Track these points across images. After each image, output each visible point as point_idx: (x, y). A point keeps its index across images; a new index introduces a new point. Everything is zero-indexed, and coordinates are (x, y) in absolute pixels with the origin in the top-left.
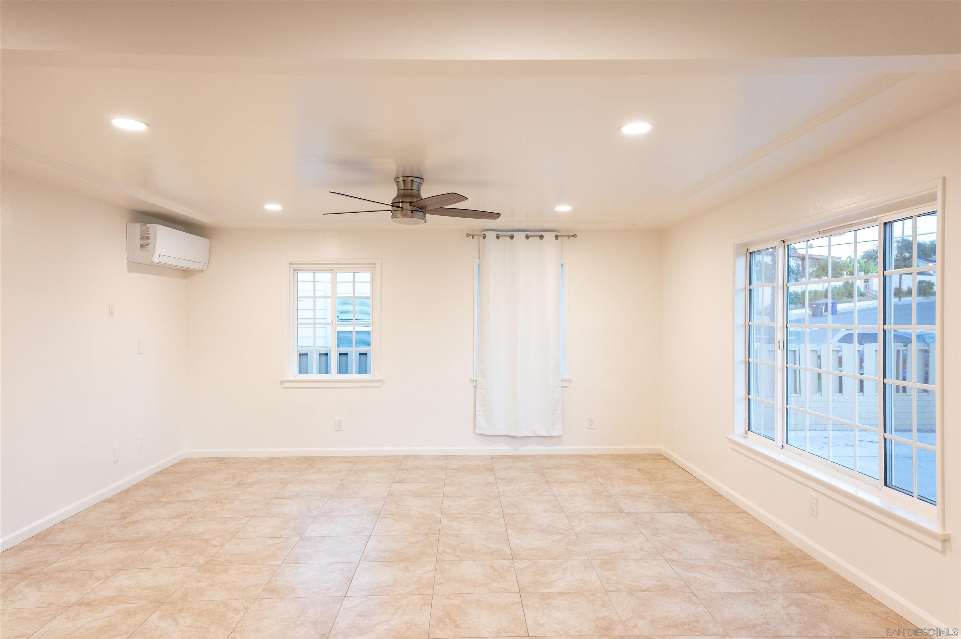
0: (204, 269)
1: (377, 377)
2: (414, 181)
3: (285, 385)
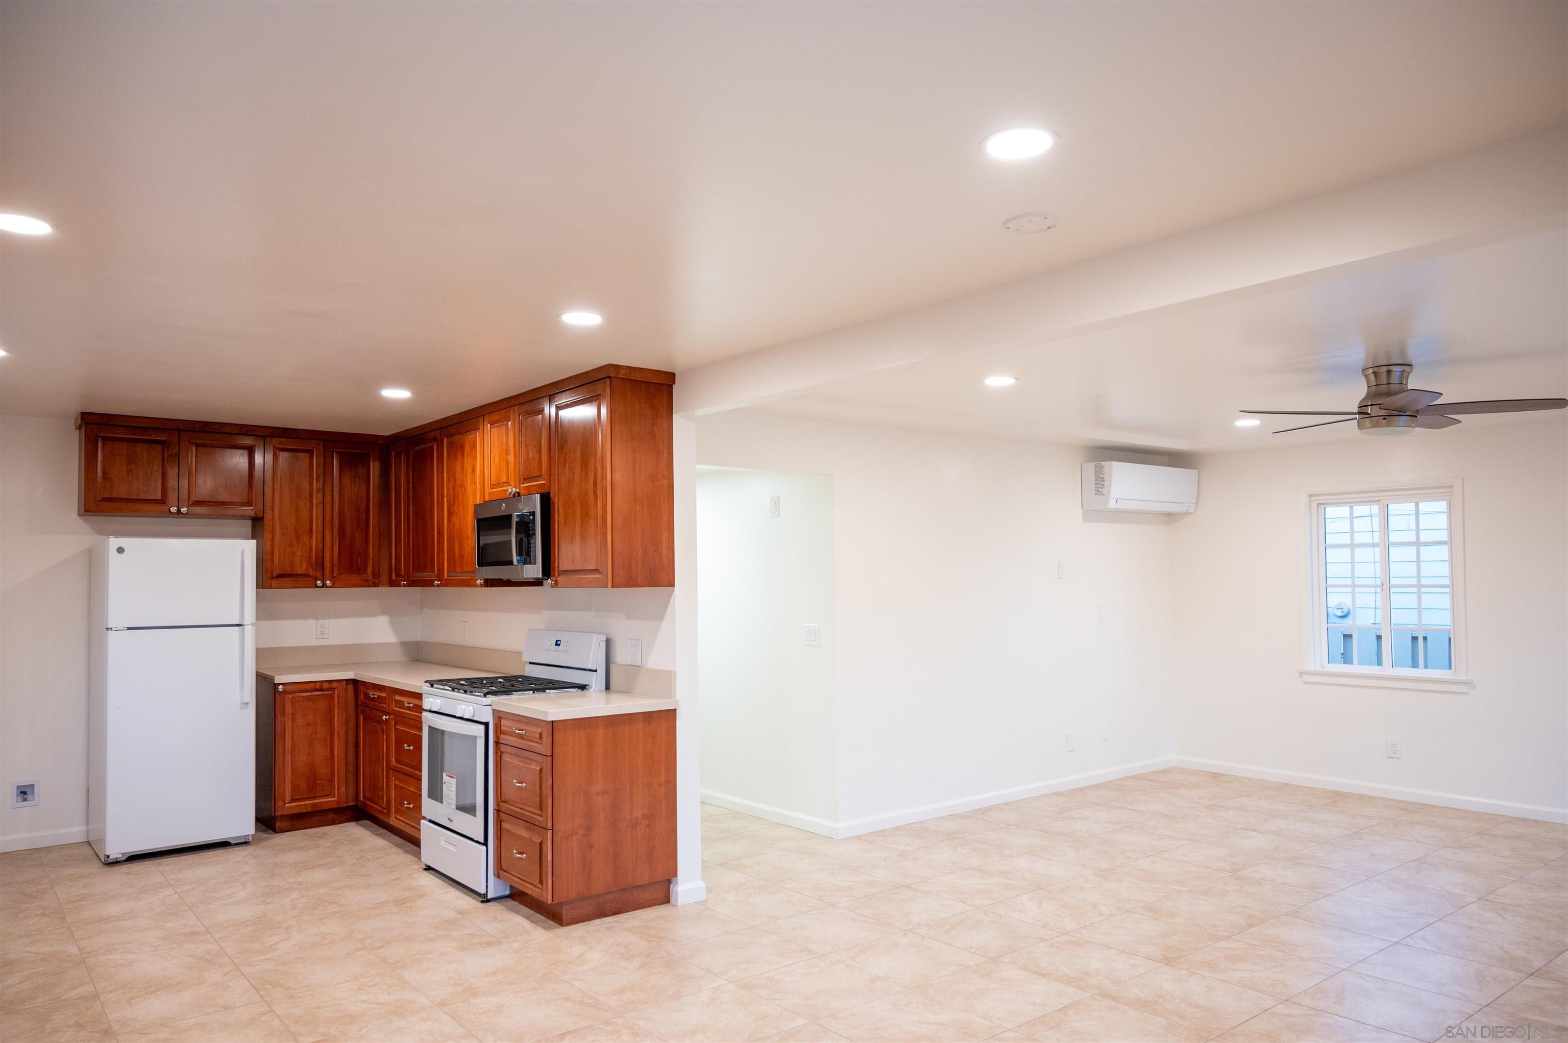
0: (1190, 511)
1: (1462, 677)
2: (1392, 371)
3: (1306, 678)
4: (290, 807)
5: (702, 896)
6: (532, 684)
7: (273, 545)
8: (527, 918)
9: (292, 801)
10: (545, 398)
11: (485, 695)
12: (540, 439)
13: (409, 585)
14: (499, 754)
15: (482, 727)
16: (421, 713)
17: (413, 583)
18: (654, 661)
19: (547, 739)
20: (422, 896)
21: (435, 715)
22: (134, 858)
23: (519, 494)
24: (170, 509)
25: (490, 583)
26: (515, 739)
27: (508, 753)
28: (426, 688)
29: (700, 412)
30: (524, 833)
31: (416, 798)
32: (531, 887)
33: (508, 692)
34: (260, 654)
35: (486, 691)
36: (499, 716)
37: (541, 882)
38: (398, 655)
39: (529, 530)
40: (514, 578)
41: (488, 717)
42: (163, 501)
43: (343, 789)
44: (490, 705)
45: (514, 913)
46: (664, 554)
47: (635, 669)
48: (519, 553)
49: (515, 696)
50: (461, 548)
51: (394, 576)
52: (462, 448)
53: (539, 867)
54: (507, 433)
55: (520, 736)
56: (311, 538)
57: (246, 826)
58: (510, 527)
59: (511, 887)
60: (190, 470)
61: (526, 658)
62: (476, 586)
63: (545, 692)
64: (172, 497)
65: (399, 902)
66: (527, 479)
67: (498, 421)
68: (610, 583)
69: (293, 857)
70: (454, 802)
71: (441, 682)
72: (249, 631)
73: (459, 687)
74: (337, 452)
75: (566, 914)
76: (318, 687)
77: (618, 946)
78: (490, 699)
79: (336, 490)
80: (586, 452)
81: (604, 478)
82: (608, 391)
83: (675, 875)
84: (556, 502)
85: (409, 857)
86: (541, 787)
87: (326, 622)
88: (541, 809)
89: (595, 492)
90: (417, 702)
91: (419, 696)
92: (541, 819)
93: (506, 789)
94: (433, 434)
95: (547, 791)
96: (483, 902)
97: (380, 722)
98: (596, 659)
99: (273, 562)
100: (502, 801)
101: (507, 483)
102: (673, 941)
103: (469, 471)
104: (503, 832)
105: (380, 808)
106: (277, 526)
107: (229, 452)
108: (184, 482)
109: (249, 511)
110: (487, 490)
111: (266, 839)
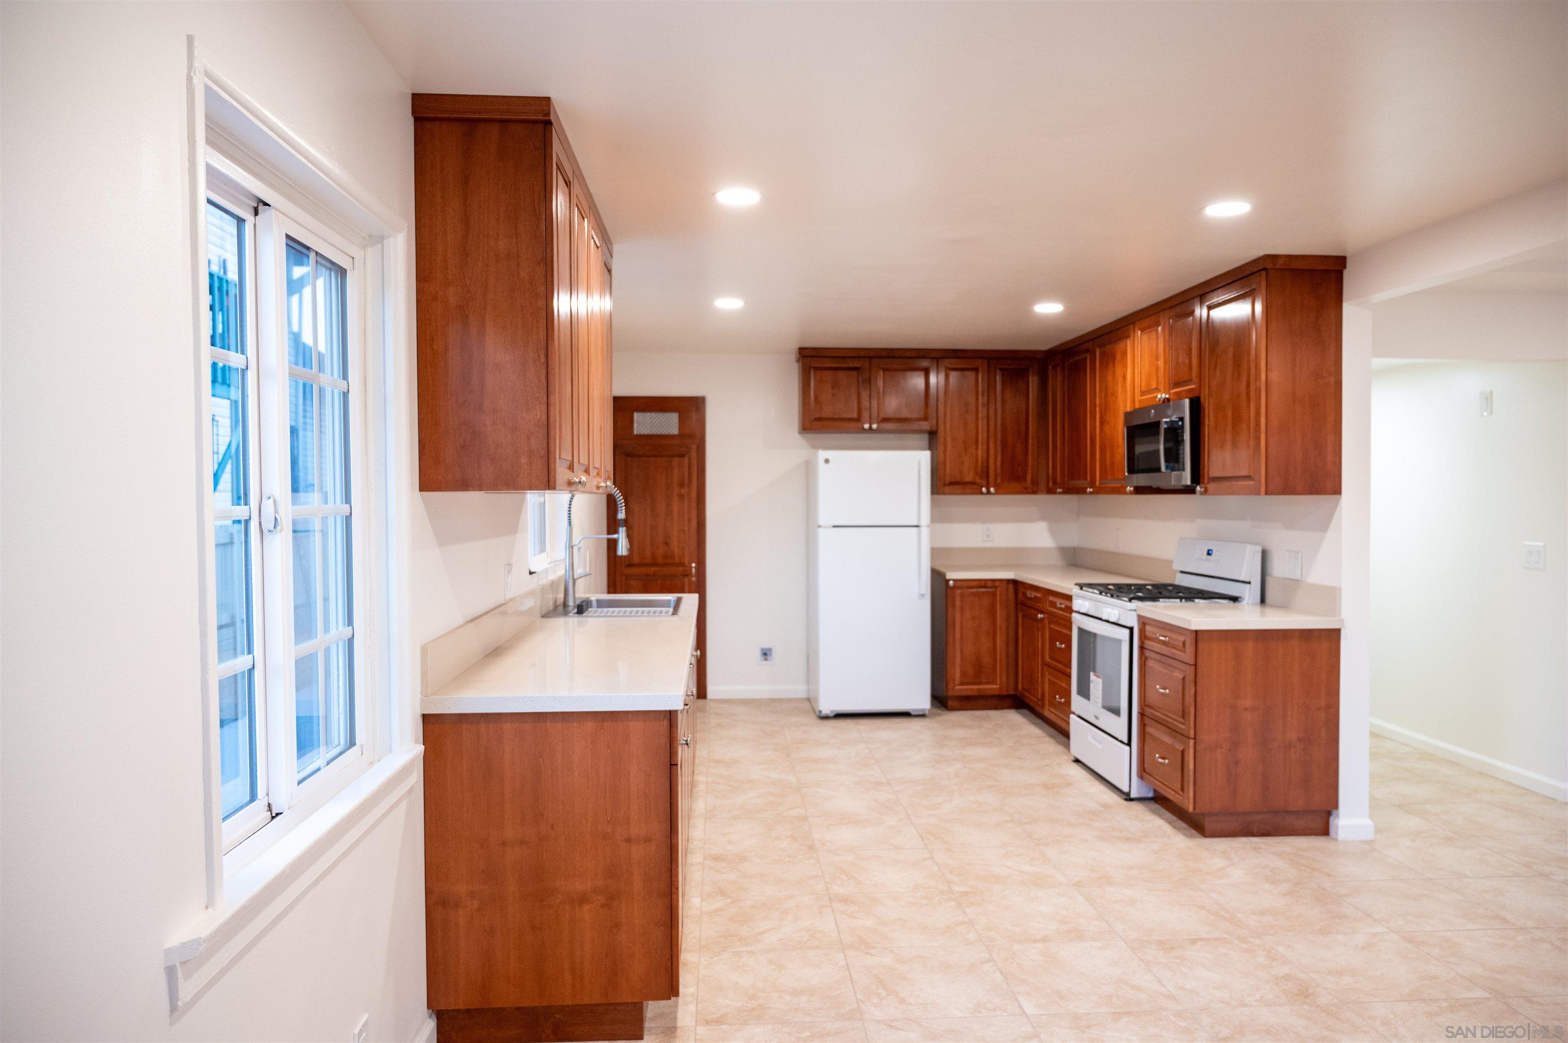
4: (960, 689)
5: (1370, 836)
6: (1180, 592)
7: (945, 456)
8: (1170, 823)
9: (962, 684)
10: (1196, 299)
11: (1130, 600)
12: (1191, 343)
13: (1064, 493)
14: (1143, 659)
15: (1127, 632)
16: (1071, 613)
17: (1068, 491)
18: (1316, 576)
19: (1190, 649)
20: (1069, 784)
21: (1084, 617)
22: (839, 716)
23: (1168, 400)
24: (863, 427)
25: (1140, 490)
26: (1159, 646)
27: (1152, 659)
28: (1075, 591)
29: (1377, 297)
30: (1166, 739)
31: (1067, 694)
32: (1173, 793)
33: (1154, 599)
34: (935, 552)
35: (1132, 596)
36: (1144, 622)
37: (1182, 789)
38: (1056, 559)
39: (1178, 436)
40: (1163, 485)
41: (1133, 622)
42: (858, 420)
43: (1004, 679)
44: (1135, 610)
45: (1155, 816)
46: (1329, 458)
47: (1293, 584)
48: (1167, 460)
49: (1162, 603)
50: (1113, 456)
51: (1051, 484)
52: (1113, 356)
53: (1180, 774)
54: (1157, 338)
55: (1164, 643)
56: (977, 449)
57: (922, 700)
58: (1158, 434)
59: (1155, 791)
60: (879, 394)
61: (1177, 566)
62: (1125, 493)
63: (1194, 601)
64: (866, 415)
65: (1046, 787)
66: (1177, 384)
67: (1149, 327)
68: (1263, 490)
69: (961, 733)
70: (1100, 701)
71: (1090, 586)
72: (925, 531)
73: (1106, 591)
74: (999, 369)
75: (1208, 824)
76: (982, 584)
77: (1264, 867)
78: (1135, 604)
79: (999, 404)
80: (1238, 353)
81: (1258, 378)
82: (1264, 284)
83: (1336, 807)
84: (1207, 406)
85: (1060, 749)
86: (1183, 695)
87: (991, 526)
88: (1183, 717)
89: (1248, 394)
90: (1067, 603)
91: (1069, 598)
92: (1183, 727)
93: (1150, 694)
94: (1086, 346)
95: (1189, 699)
96: (1126, 800)
97: (1036, 620)
98: (1250, 569)
99: (945, 471)
100: (1145, 705)
101: (1157, 390)
102: (1328, 875)
103: (1120, 379)
104: (1147, 736)
105: (1036, 700)
106: (949, 439)
107: (909, 374)
108: (875, 403)
109: (925, 425)
110: (1138, 397)
111: (940, 715)
